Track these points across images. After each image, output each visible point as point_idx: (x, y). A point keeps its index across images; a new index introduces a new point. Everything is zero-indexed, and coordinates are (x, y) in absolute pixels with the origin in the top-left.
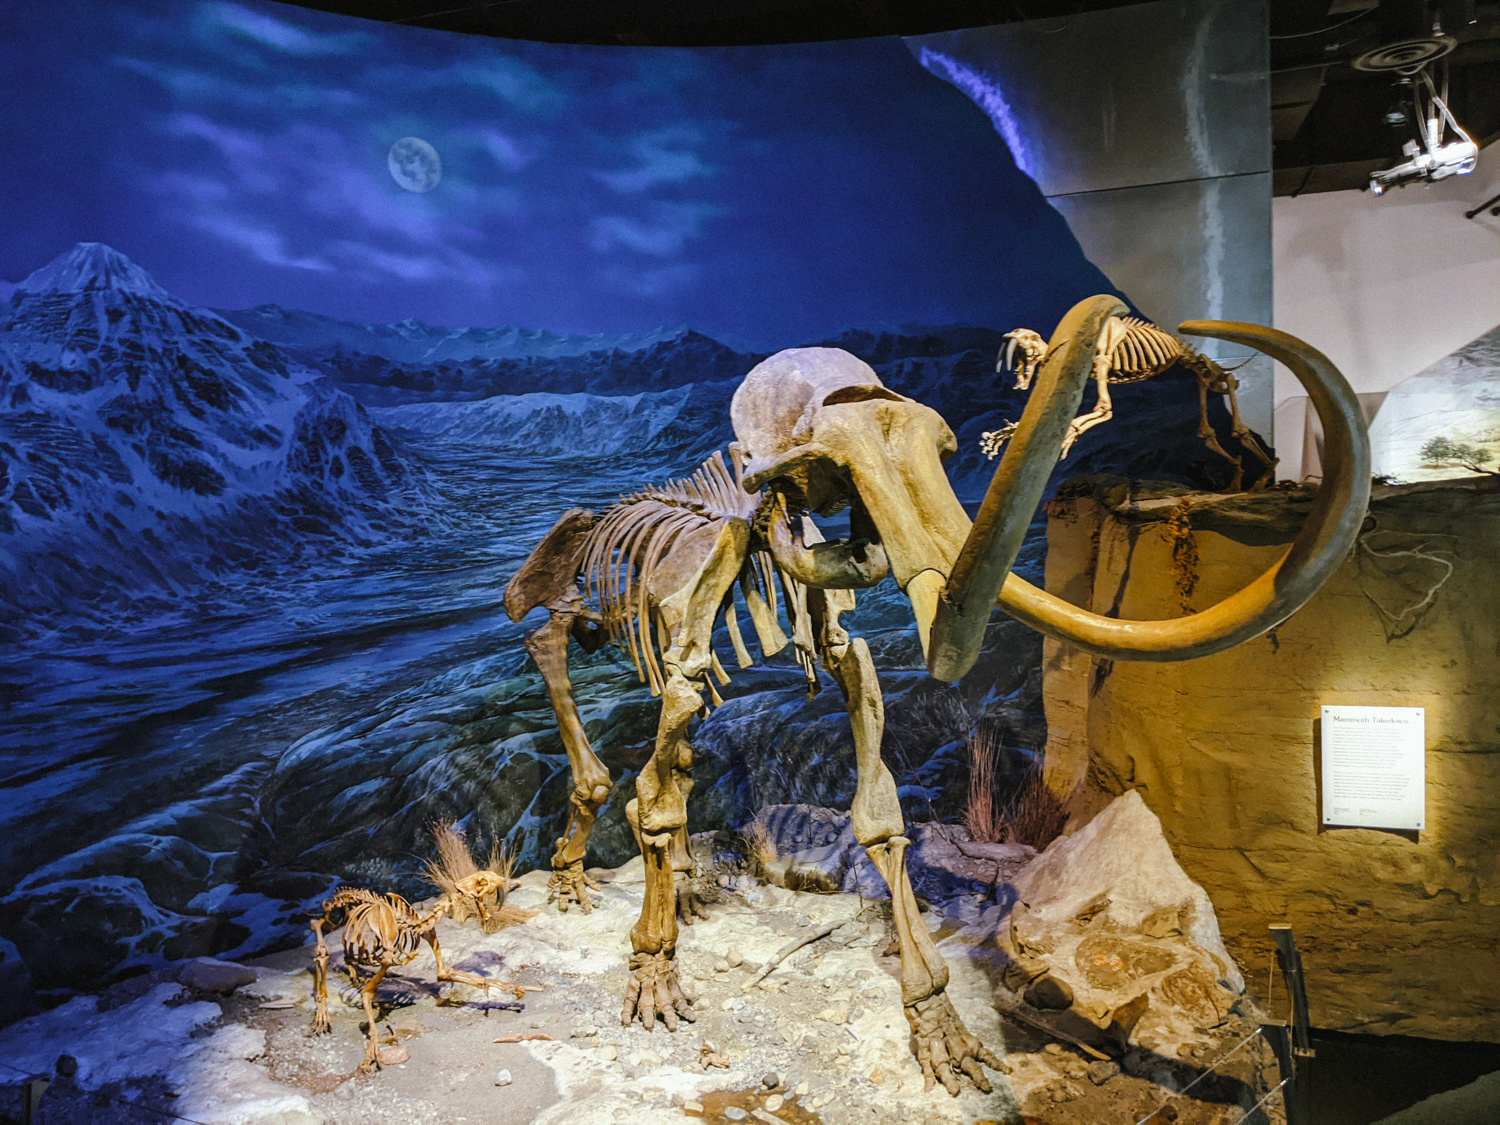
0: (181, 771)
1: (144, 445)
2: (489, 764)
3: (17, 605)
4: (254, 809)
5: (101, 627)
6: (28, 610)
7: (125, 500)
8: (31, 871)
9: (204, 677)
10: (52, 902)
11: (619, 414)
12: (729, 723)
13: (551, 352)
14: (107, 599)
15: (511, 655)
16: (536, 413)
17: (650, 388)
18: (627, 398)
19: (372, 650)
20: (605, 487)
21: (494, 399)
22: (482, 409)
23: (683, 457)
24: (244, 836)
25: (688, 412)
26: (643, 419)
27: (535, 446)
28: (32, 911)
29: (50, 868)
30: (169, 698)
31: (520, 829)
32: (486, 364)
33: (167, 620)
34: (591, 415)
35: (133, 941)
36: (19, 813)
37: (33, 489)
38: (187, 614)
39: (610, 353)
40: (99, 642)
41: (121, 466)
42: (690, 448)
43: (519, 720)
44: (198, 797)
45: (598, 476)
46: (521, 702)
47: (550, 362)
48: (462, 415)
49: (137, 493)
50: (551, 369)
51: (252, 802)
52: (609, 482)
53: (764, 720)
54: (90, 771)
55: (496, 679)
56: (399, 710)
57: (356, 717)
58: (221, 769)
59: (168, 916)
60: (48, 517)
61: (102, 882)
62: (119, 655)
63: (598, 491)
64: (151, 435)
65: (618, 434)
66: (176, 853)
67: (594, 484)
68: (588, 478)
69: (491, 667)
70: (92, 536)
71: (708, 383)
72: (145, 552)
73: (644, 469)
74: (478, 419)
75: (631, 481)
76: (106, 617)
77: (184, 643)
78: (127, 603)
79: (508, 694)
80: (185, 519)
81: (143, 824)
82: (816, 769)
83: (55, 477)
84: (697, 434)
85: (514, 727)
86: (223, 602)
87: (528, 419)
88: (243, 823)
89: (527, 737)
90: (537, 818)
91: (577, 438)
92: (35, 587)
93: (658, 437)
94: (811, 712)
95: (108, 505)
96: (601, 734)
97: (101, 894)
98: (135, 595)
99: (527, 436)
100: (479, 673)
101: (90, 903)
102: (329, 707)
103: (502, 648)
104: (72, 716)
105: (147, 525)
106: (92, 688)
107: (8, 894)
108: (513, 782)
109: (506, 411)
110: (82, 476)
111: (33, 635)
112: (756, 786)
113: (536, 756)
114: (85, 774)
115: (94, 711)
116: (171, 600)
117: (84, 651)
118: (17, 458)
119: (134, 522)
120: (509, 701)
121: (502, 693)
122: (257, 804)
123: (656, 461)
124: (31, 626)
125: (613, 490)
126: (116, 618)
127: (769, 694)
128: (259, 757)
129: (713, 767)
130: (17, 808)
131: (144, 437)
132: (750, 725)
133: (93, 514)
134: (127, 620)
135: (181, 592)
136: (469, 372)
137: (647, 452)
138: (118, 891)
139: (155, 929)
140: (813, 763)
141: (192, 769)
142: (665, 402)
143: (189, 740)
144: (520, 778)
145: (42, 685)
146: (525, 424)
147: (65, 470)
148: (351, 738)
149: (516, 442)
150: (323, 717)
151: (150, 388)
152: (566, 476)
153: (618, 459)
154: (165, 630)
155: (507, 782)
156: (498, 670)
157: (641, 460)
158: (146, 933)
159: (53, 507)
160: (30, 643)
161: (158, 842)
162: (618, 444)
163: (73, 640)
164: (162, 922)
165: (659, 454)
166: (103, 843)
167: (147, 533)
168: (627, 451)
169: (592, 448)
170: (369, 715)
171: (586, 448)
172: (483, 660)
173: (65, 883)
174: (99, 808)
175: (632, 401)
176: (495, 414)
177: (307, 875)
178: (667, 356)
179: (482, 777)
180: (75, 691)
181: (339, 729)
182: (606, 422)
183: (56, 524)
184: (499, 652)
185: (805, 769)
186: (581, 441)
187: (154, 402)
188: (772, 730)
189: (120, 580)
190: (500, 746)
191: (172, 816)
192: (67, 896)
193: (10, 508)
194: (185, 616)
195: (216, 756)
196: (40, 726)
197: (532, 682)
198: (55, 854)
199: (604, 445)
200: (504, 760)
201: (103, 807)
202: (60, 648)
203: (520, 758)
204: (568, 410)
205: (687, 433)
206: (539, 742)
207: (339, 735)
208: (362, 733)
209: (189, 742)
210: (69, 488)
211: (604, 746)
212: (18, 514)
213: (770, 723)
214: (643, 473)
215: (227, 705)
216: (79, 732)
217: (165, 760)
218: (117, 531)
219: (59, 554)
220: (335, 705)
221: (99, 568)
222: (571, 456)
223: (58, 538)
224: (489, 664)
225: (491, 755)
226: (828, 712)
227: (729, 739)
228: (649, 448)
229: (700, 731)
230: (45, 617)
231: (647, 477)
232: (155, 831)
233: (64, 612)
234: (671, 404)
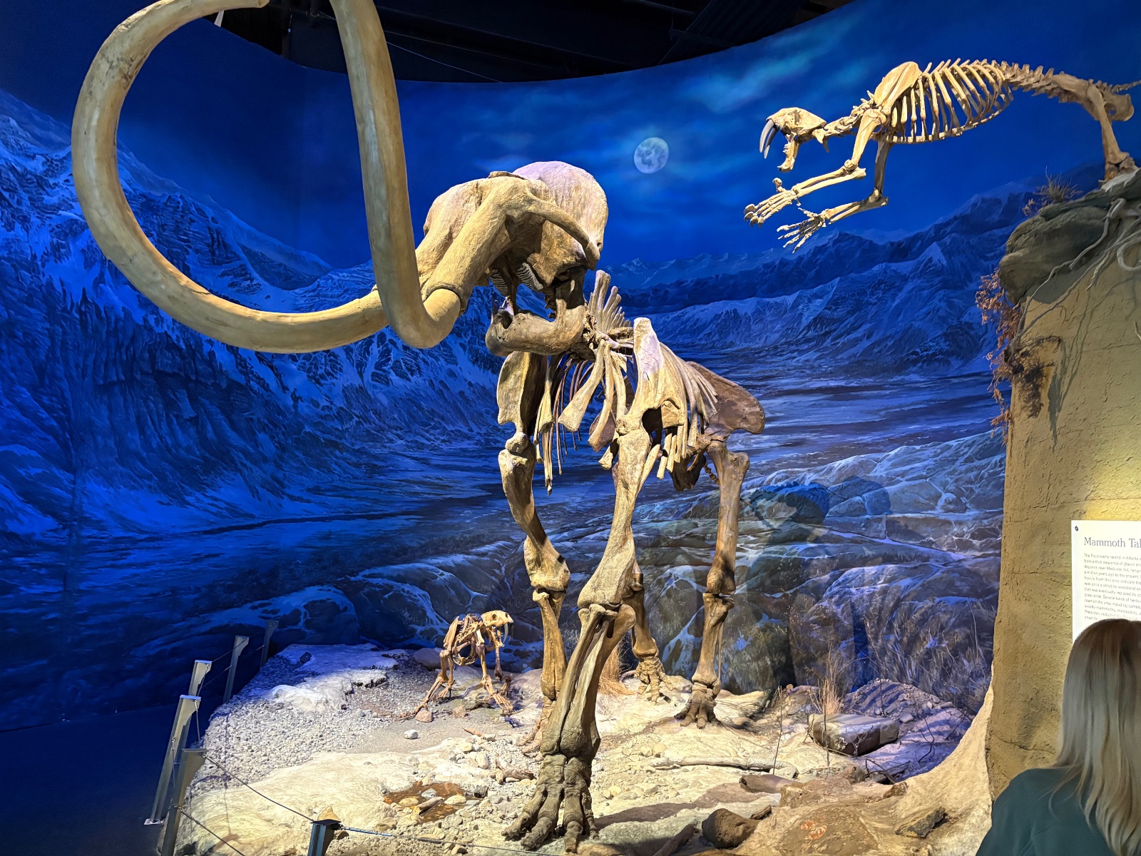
0: (462, 536)
1: (466, 344)
2: (660, 583)
3: (385, 423)
4: (501, 571)
5: (429, 443)
6: (390, 427)
7: (452, 374)
8: (369, 568)
9: (482, 482)
10: (377, 589)
11: (780, 310)
12: (853, 590)
13: (735, 268)
14: (434, 428)
15: (682, 502)
16: (717, 316)
17: (806, 287)
18: (786, 297)
19: (588, 483)
20: (764, 372)
21: (688, 309)
22: (679, 317)
23: (828, 342)
24: (493, 587)
25: (835, 303)
26: (798, 312)
27: (714, 342)
28: (366, 590)
29: (380, 570)
30: (460, 490)
31: (679, 642)
32: (685, 284)
33: (465, 445)
34: (759, 313)
35: (419, 629)
36: (368, 534)
37: (403, 364)
38: (478, 442)
39: (777, 263)
40: (426, 451)
41: (452, 355)
42: (834, 334)
43: (684, 553)
44: (469, 554)
45: (760, 363)
46: (686, 539)
47: (732, 277)
48: (664, 322)
49: (459, 371)
50: (732, 282)
51: (501, 567)
52: (768, 367)
53: (884, 592)
54: (410, 522)
55: (670, 518)
56: (601, 528)
57: (572, 527)
58: (484, 540)
59: (441, 621)
60: (409, 380)
61: (407, 587)
62: (436, 460)
63: (759, 375)
64: (471, 338)
65: (778, 327)
66: (453, 585)
67: (756, 370)
68: (752, 365)
69: (667, 509)
70: (430, 392)
71: (853, 275)
72: (459, 404)
73: (796, 354)
74: (676, 324)
75: (784, 366)
76: (432, 438)
77: (474, 460)
78: (444, 432)
79: (678, 532)
80: (484, 388)
81: (435, 561)
82: (929, 653)
83: (415, 359)
84: (841, 320)
85: (680, 558)
86: (499, 439)
87: (711, 321)
88: (493, 578)
89: (689, 568)
90: (692, 637)
91: (747, 333)
92: (396, 416)
93: (808, 327)
94: (926, 591)
95: (442, 376)
96: (747, 579)
97: (406, 594)
98: (450, 428)
99: (710, 333)
100: (659, 511)
101: (398, 597)
102: (556, 517)
103: (676, 495)
104: (404, 489)
105: (462, 389)
106: (418, 476)
107: (354, 576)
108: (676, 602)
109: (696, 317)
110: (430, 359)
111: (391, 441)
112: (874, 659)
113: (695, 585)
114: (406, 523)
115: (417, 488)
116: (469, 433)
117: (416, 455)
118: (397, 348)
119: (456, 387)
120: (678, 537)
121: (673, 530)
122: (503, 569)
123: (806, 347)
124: (390, 436)
125: (770, 374)
126: (438, 439)
127: (891, 567)
128: (510, 539)
129: (837, 629)
130: (367, 531)
131: (467, 340)
132: (871, 595)
133: (434, 381)
134: (444, 441)
135: (476, 430)
136: (672, 291)
137: (799, 340)
138: (415, 596)
139: (432, 626)
140: (928, 646)
141: (468, 536)
142: (816, 296)
143: (468, 518)
144: (682, 600)
145: (391, 468)
146: (708, 326)
147: (421, 355)
148: (568, 540)
149: (701, 339)
150: (551, 522)
151: (474, 312)
152: (735, 364)
153: (776, 348)
154: (464, 450)
155: (672, 600)
156: (672, 512)
157: (793, 348)
158: (428, 627)
159: (412, 375)
160: (388, 445)
161: (442, 574)
162: (777, 336)
163: (412, 448)
164: (437, 624)
165: (808, 341)
166: (411, 565)
167: (461, 393)
168: (784, 340)
169: (757, 341)
170: (580, 527)
171: (753, 341)
172: (662, 503)
173: (386, 581)
174: (412, 545)
175: (790, 299)
176: (688, 320)
177: (530, 626)
178: (821, 257)
179: (654, 592)
180: (409, 476)
181: (561, 533)
182: (769, 319)
183: (413, 384)
184: (674, 498)
185: (920, 651)
186: (750, 335)
187: (475, 320)
188: (891, 604)
189: (443, 418)
190: (669, 571)
191: (453, 561)
192: (387, 589)
193: (390, 373)
194: (476, 444)
195: (482, 531)
196: (387, 490)
197: (696, 525)
198: (385, 563)
199: (767, 338)
200: (671, 582)
201: (414, 544)
202: (405, 450)
203: (683, 584)
204: (741, 312)
205: (833, 321)
206: (698, 575)
207: (560, 537)
208: (575, 539)
209: (469, 521)
210: (422, 365)
211: (749, 590)
212: (393, 376)
213: (890, 597)
214: (795, 357)
215: (494, 502)
216: (408, 498)
217: (452, 527)
218: (445, 391)
219: (412, 400)
220: (559, 516)
221: (432, 410)
222: (740, 347)
223: (413, 391)
224: (666, 505)
225: (662, 577)
226: (943, 594)
227: (853, 607)
228: (801, 336)
229: (828, 593)
230: (399, 432)
231: (798, 361)
232: (441, 568)
233: (410, 432)
234: (821, 298)
